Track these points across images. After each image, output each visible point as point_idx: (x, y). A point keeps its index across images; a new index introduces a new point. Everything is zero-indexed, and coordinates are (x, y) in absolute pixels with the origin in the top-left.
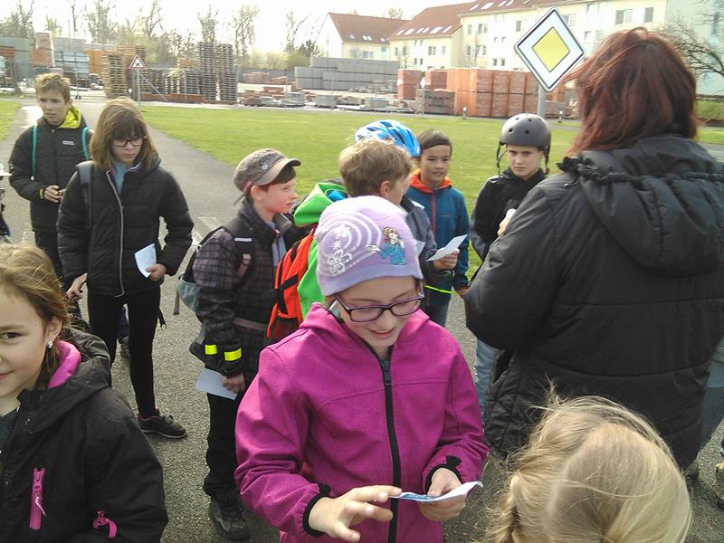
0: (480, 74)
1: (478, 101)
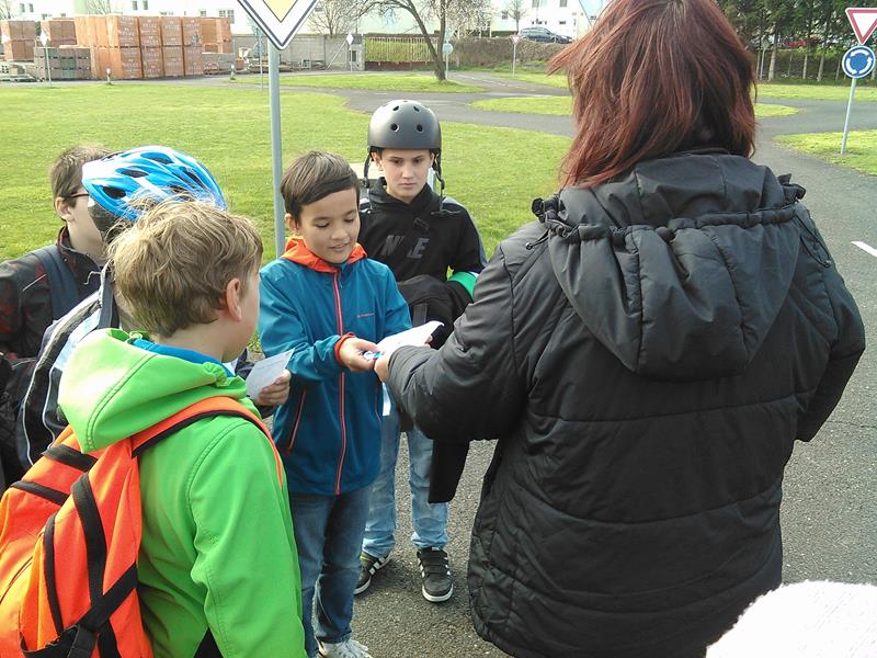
0: (121, 24)
1: (124, 59)
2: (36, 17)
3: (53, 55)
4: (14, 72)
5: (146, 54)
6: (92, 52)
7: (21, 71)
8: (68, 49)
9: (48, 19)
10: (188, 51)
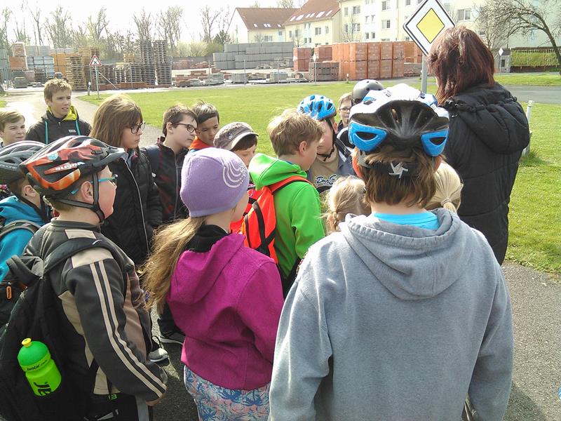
0: (357, 47)
1: (357, 68)
2: (312, 46)
3: (319, 66)
4: (298, 77)
5: (370, 64)
6: (340, 64)
7: (301, 76)
8: (327, 63)
9: (319, 46)
10: (395, 62)
